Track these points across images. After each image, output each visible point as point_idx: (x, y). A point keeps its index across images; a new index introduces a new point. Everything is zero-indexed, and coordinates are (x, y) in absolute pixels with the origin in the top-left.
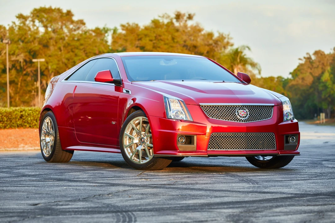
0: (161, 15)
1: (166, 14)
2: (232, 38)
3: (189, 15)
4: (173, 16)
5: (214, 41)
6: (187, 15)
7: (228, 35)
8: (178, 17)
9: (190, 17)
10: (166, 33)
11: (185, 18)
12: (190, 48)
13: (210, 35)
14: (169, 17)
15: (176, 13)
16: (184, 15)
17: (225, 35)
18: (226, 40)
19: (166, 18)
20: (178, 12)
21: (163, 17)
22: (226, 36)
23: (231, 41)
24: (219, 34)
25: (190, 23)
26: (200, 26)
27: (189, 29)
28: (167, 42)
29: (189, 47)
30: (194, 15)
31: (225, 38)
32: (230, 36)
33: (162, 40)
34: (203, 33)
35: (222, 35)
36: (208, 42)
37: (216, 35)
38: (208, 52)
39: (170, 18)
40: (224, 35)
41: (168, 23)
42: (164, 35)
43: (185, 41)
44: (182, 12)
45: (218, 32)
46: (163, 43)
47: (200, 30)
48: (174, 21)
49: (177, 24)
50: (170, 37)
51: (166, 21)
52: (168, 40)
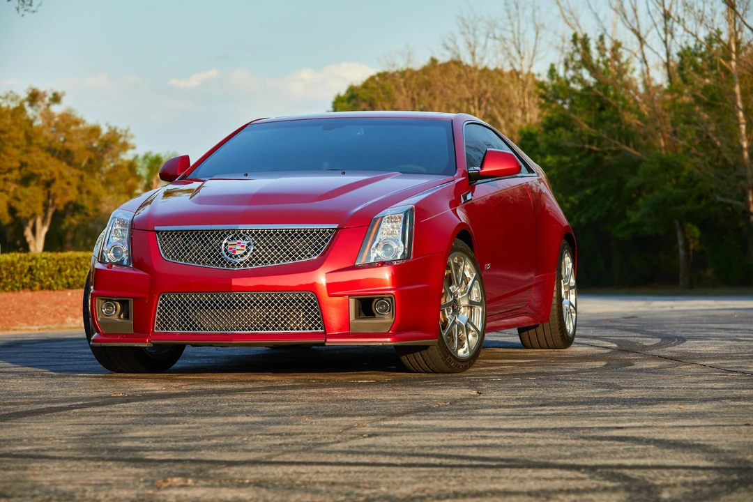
0: (4, 95)
1: (11, 92)
2: (132, 137)
3: (55, 95)
4: (24, 95)
5: (102, 141)
6: (50, 95)
7: (126, 131)
8: (34, 97)
9: (56, 99)
10: (14, 127)
11: (47, 100)
12: (60, 152)
13: (95, 131)
14: (17, 97)
15: (30, 91)
16: (44, 95)
17: (121, 131)
18: (121, 140)
19: (12, 100)
20: (34, 90)
21: (6, 97)
22: (123, 133)
23: (131, 142)
24: (110, 128)
25: (57, 109)
26: (73, 113)
27: (56, 119)
28: (18, 143)
29: (57, 153)
30: (63, 94)
31: (121, 136)
32: (129, 133)
33: (9, 140)
34: (81, 126)
35: (114, 131)
36: (91, 143)
37: (105, 130)
38: (90, 161)
39: (18, 101)
40: (118, 131)
41: (16, 109)
42: (11, 130)
43: (50, 143)
44: (41, 89)
45: (107, 124)
46: (11, 144)
47: (77, 123)
48: (26, 104)
49: (30, 112)
50: (22, 135)
51: (13, 105)
52: (18, 139)
